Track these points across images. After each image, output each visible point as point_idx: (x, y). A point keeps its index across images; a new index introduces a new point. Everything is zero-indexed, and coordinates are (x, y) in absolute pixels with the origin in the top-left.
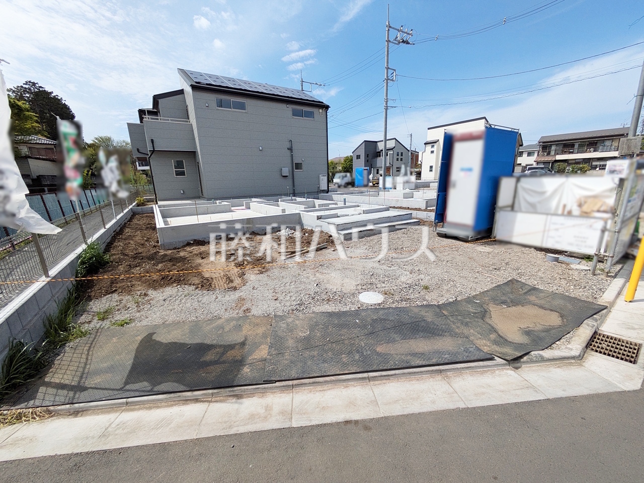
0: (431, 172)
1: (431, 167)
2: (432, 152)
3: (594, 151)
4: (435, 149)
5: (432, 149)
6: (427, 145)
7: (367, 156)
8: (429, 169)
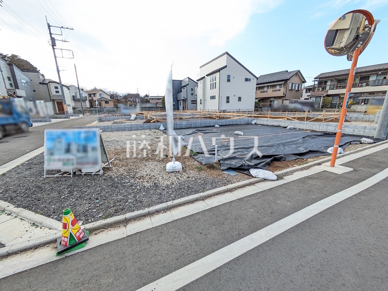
0: (201, 105)
3: (366, 85)
8: (200, 102)
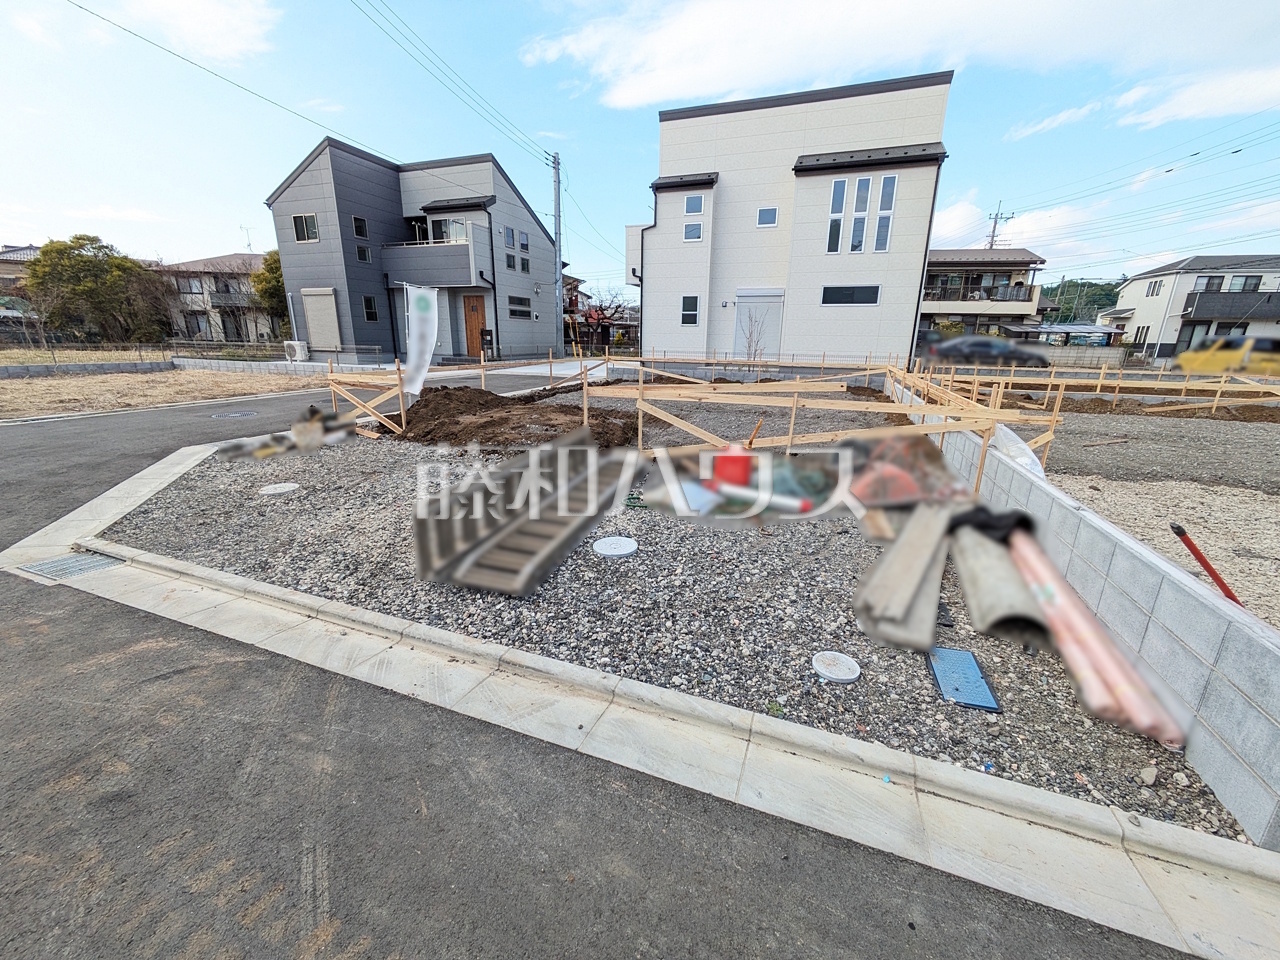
0: (689, 327)
1: (690, 303)
2: (693, 232)
4: (704, 219)
5: (694, 219)
6: (664, 196)
7: (356, 228)
8: (680, 312)
